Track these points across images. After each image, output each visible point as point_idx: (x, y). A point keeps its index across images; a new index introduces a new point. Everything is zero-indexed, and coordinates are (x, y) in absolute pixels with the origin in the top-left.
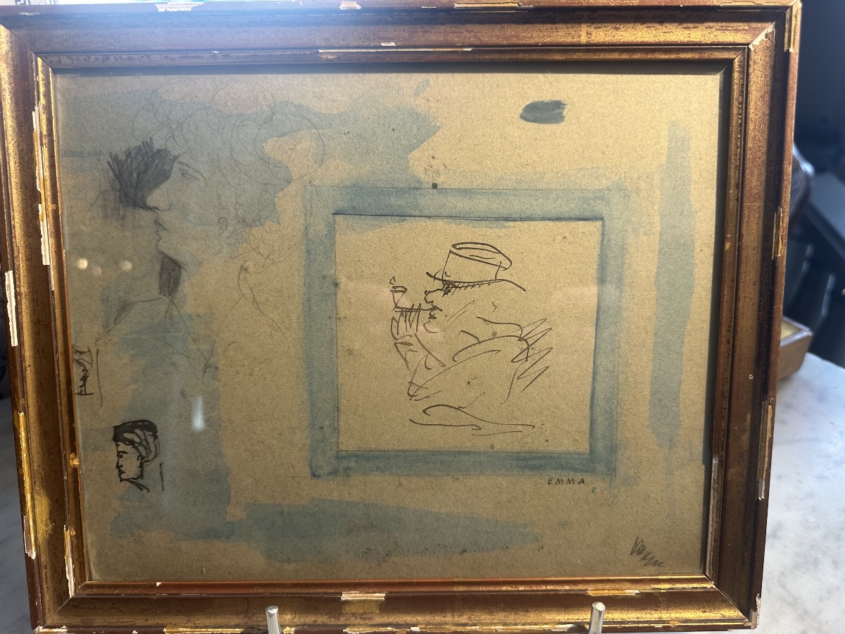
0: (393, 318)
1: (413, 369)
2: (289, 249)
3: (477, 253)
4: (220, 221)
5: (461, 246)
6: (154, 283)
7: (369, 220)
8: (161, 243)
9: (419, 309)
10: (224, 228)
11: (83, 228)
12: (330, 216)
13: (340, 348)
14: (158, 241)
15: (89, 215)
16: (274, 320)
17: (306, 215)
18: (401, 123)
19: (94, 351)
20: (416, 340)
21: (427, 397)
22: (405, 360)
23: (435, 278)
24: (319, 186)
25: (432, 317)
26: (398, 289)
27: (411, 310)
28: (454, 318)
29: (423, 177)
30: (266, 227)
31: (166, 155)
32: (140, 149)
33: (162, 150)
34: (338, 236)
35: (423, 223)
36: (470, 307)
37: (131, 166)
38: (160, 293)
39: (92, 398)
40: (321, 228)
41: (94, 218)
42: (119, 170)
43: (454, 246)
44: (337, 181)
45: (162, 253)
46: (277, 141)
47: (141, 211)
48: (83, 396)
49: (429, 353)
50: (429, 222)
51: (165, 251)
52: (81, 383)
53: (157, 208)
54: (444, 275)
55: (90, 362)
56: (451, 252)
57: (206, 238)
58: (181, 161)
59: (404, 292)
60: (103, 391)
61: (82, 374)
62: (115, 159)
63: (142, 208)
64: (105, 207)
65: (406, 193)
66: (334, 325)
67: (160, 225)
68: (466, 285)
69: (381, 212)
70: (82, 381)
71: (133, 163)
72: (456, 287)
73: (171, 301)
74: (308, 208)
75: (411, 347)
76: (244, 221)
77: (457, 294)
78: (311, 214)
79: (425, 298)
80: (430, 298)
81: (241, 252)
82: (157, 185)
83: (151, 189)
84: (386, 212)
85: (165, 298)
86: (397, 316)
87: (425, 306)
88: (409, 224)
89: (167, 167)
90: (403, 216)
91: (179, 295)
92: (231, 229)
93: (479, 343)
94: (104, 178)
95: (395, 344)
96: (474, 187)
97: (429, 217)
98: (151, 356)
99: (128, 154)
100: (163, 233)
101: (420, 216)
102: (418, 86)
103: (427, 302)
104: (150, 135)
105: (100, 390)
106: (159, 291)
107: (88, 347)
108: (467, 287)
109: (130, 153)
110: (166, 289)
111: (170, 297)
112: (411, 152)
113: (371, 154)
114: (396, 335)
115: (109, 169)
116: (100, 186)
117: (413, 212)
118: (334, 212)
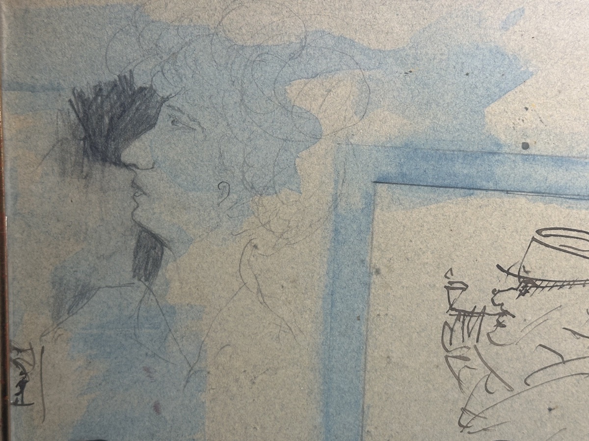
0: (446, 323)
1: (468, 392)
2: (310, 226)
3: (570, 242)
4: (220, 187)
5: (548, 232)
6: (125, 264)
7: (424, 192)
8: (138, 212)
9: (483, 313)
10: (225, 195)
11: (33, 187)
12: (370, 185)
13: (369, 359)
14: (135, 210)
15: (39, 170)
16: (283, 319)
17: (336, 182)
18: (480, 66)
19: (37, 349)
20: (476, 354)
21: (484, 430)
22: (458, 379)
23: (508, 273)
24: (358, 145)
25: (500, 325)
26: (455, 285)
27: (471, 314)
28: (530, 328)
29: (503, 138)
30: (282, 195)
31: (152, 95)
32: (116, 85)
33: (145, 88)
34: (378, 211)
35: (496, 199)
36: (556, 315)
37: (102, 108)
38: (134, 277)
39: (32, 410)
40: (357, 201)
41: (47, 174)
42: (85, 112)
43: (539, 232)
44: (384, 139)
45: (140, 225)
46: (306, 84)
47: (113, 168)
48: (18, 407)
49: (492, 371)
50: (506, 198)
51: (144, 223)
52: (18, 390)
53: (135, 165)
54: (522, 270)
55: (31, 362)
56: (534, 239)
57: (201, 208)
58: (172, 104)
59: (464, 290)
60: (46, 401)
61: (19, 379)
62: (80, 96)
63: (115, 164)
64: (63, 161)
65: (476, 158)
66: (364, 328)
67: (139, 188)
68: (552, 284)
69: (439, 182)
70: (19, 387)
71: (105, 103)
72: (538, 287)
73: (149, 288)
74: (341, 172)
75: (468, 363)
76: (253, 188)
77: (537, 297)
78: (343, 182)
79: (493, 300)
80: (499, 299)
81: (245, 228)
82: (136, 135)
83: (128, 141)
84: (447, 182)
85: (141, 283)
86: (451, 320)
87: (490, 309)
88: (477, 199)
89: (152, 112)
90: (471, 188)
91: (158, 281)
92: (234, 197)
93: (564, 362)
94: (63, 122)
95: (446, 357)
96: (574, 154)
97: (507, 192)
98: (116, 358)
99: (98, 90)
100: (142, 199)
101: (494, 190)
102: (508, 18)
103: (494, 304)
104: (130, 67)
105: (43, 400)
106: (132, 274)
107: (30, 343)
108: (552, 287)
109: (101, 90)
110: (142, 272)
111: (147, 284)
112: (489, 104)
113: (434, 106)
114: (447, 345)
115: (71, 109)
116: (57, 133)
117: (484, 183)
118: (375, 180)
